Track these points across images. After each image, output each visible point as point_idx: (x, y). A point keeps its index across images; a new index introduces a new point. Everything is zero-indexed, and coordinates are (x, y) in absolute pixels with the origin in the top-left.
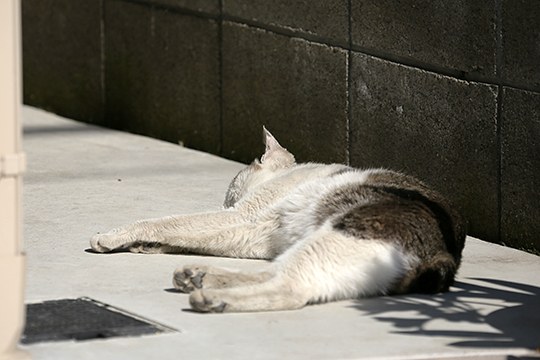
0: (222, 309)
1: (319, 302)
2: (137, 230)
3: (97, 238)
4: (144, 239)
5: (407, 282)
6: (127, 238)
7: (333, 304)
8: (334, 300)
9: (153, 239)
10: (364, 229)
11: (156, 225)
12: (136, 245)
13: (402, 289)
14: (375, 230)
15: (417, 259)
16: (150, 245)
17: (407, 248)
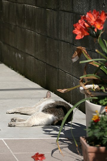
0: (14, 126)
1: (36, 126)
2: (15, 110)
3: (7, 111)
4: (16, 111)
5: (56, 122)
6: (13, 111)
7: (39, 126)
8: (39, 125)
9: (18, 112)
10: (47, 112)
11: (18, 109)
12: (15, 112)
13: (55, 124)
14: (49, 112)
15: (57, 118)
16: (17, 113)
17: (55, 115)
